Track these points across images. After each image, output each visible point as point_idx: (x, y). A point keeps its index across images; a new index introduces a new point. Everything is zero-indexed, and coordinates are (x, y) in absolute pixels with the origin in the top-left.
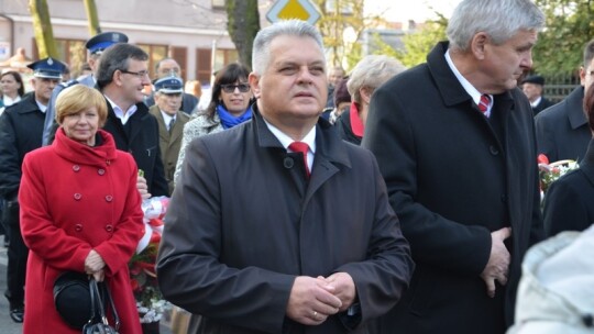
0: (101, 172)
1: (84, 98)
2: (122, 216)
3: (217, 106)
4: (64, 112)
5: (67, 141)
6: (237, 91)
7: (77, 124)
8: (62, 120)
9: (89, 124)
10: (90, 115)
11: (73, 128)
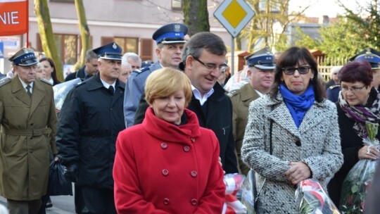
0: (186, 149)
1: (173, 82)
2: (206, 190)
3: (279, 85)
4: (154, 95)
5: (156, 121)
6: (297, 73)
7: (167, 106)
8: (152, 101)
9: (177, 106)
10: (178, 98)
11: (163, 110)
